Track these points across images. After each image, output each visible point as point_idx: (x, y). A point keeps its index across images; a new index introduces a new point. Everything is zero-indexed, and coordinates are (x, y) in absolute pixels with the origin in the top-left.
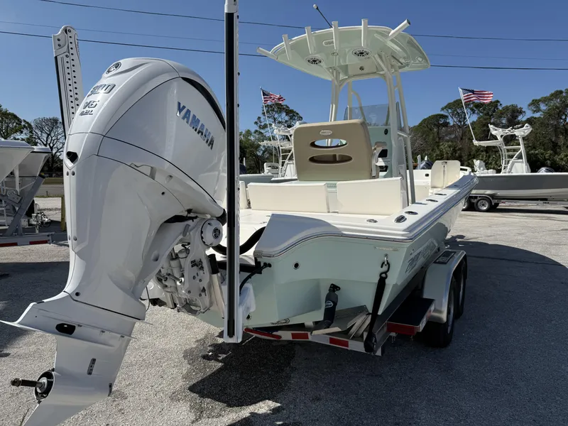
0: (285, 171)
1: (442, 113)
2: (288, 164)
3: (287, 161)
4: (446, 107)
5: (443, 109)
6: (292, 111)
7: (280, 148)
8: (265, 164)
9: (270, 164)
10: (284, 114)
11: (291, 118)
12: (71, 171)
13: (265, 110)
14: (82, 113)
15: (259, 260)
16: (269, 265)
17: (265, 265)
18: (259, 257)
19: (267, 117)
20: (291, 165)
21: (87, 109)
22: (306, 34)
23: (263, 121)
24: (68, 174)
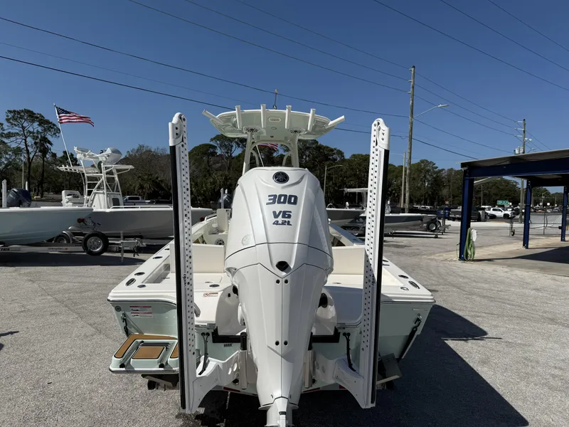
0: (93, 201)
1: (212, 143)
2: (96, 193)
3: (94, 191)
4: (215, 138)
5: (212, 140)
6: (47, 122)
7: (86, 175)
8: (63, 192)
9: (69, 192)
10: (36, 124)
11: (49, 129)
12: (284, 280)
13: (10, 115)
14: (276, 223)
15: (339, 331)
16: (349, 334)
17: (344, 334)
18: (340, 328)
19: (12, 124)
20: (100, 195)
21: (280, 219)
22: (261, 110)
23: (7, 128)
24: (278, 282)
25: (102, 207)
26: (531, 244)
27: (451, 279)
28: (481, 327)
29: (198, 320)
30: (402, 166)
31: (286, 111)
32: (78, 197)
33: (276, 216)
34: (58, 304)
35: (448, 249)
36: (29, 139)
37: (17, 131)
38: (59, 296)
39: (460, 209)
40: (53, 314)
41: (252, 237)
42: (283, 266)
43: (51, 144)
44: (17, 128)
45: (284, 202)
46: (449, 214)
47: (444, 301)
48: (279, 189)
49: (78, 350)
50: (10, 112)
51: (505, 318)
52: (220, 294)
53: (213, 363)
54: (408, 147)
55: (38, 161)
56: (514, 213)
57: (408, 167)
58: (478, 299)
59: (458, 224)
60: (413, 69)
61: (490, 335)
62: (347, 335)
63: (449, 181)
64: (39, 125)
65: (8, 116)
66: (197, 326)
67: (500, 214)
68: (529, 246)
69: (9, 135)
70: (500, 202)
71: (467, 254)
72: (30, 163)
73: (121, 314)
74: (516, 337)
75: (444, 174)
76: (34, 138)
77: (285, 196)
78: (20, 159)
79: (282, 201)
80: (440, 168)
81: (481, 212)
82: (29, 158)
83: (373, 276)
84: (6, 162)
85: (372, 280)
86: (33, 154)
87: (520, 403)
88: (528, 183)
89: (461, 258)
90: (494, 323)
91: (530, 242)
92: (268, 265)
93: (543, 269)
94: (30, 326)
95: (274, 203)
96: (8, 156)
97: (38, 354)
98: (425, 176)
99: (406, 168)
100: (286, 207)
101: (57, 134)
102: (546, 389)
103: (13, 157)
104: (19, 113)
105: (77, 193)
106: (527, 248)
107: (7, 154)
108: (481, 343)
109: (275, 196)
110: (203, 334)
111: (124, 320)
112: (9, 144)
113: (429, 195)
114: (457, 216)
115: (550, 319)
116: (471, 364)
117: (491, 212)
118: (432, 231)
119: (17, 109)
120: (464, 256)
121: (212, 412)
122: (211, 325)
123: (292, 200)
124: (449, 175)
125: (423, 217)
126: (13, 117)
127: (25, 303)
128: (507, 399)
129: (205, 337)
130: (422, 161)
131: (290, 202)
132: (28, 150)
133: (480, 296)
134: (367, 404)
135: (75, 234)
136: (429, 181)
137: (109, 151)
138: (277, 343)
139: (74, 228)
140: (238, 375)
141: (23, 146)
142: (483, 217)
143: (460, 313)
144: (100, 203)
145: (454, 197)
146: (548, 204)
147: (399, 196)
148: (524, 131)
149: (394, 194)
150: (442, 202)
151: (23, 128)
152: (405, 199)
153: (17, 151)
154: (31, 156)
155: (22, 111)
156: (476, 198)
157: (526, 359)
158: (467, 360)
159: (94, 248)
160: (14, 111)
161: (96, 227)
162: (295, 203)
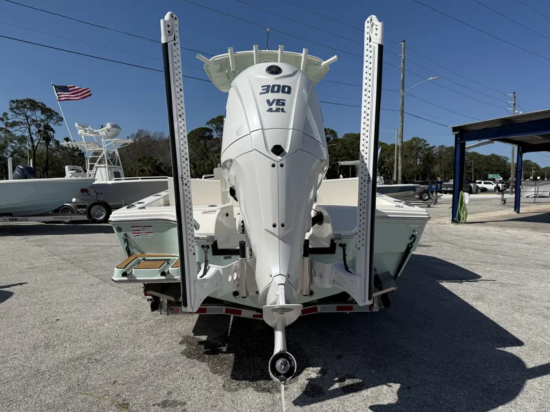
0: (95, 174)
1: (208, 126)
2: (97, 167)
3: (96, 165)
4: (210, 122)
5: (208, 123)
6: (49, 110)
7: (87, 150)
8: (67, 167)
9: (72, 167)
10: (39, 113)
11: (50, 117)
12: (279, 163)
13: (14, 105)
14: (270, 110)
15: (335, 242)
16: (345, 245)
17: (340, 245)
18: (335, 239)
19: (16, 114)
20: (102, 169)
21: (274, 107)
22: (254, 51)
23: (12, 117)
24: (273, 166)
25: (104, 178)
26: (522, 210)
27: (443, 237)
28: (475, 272)
29: (197, 233)
30: (394, 145)
31: (279, 51)
32: (81, 172)
33: (269, 103)
34: (64, 262)
35: (441, 215)
36: (33, 129)
37: (22, 121)
38: (66, 256)
39: (451, 182)
40: (61, 269)
41: (246, 127)
42: (278, 150)
43: (54, 132)
44: (20, 117)
45: (278, 91)
46: (441, 187)
47: (438, 253)
48: (272, 80)
49: (84, 295)
50: (13, 101)
51: (499, 265)
52: (218, 211)
53: (213, 269)
54: (400, 120)
55: (42, 148)
56: (505, 186)
57: (400, 144)
58: (472, 251)
59: (450, 196)
60: (403, 44)
61: (483, 278)
62: (343, 246)
63: (440, 158)
64: (42, 113)
65: (11, 106)
66: (198, 238)
67: (491, 187)
68: (520, 212)
69: (14, 124)
70: (490, 176)
71: (459, 216)
72: (35, 152)
73: (122, 234)
74: (510, 280)
75: (435, 151)
76: (38, 126)
77: (279, 86)
78: (25, 147)
79: (276, 90)
80: (431, 146)
81: (472, 185)
82: (33, 146)
83: (369, 175)
84: (12, 151)
85: (367, 179)
86: (37, 141)
87: (515, 329)
88: (518, 149)
89: (453, 221)
90: (488, 269)
91: (521, 209)
92: (264, 151)
93: (534, 229)
94: (38, 278)
95: (267, 92)
96: (13, 145)
97: (46, 299)
98: (417, 154)
99: (398, 146)
100: (280, 96)
101: (60, 122)
102: (541, 318)
103: (18, 146)
104: (22, 102)
105: (80, 168)
106: (518, 212)
107: (12, 142)
108: (475, 284)
109: (269, 86)
110: (203, 246)
111: (126, 241)
112: (14, 133)
113: (421, 172)
114: (449, 189)
115: (543, 265)
116: (466, 300)
117: (482, 185)
118: (424, 200)
119: (20, 99)
120: (456, 219)
121: (214, 339)
122: (210, 238)
123: (287, 90)
124: (441, 152)
125: (416, 187)
126: (17, 106)
127: (33, 261)
128: (502, 326)
129: (205, 249)
130: (414, 139)
131: (283, 91)
132: (32, 138)
133: (473, 249)
134: (365, 301)
135: (80, 207)
136: (420, 158)
137: (108, 126)
138: (274, 226)
139: (78, 200)
140: (238, 285)
141: (27, 134)
142: (474, 190)
143: (454, 263)
144: (102, 176)
145: (445, 172)
146: (539, 178)
147: (391, 174)
148: (514, 104)
149: (387, 171)
150: (434, 177)
151: (27, 117)
152: (397, 172)
153: (22, 139)
154: (35, 144)
155: (25, 101)
156: (467, 174)
157: (519, 295)
158: (462, 297)
159: (98, 217)
160: (17, 101)
161: (99, 196)
162: (289, 92)
